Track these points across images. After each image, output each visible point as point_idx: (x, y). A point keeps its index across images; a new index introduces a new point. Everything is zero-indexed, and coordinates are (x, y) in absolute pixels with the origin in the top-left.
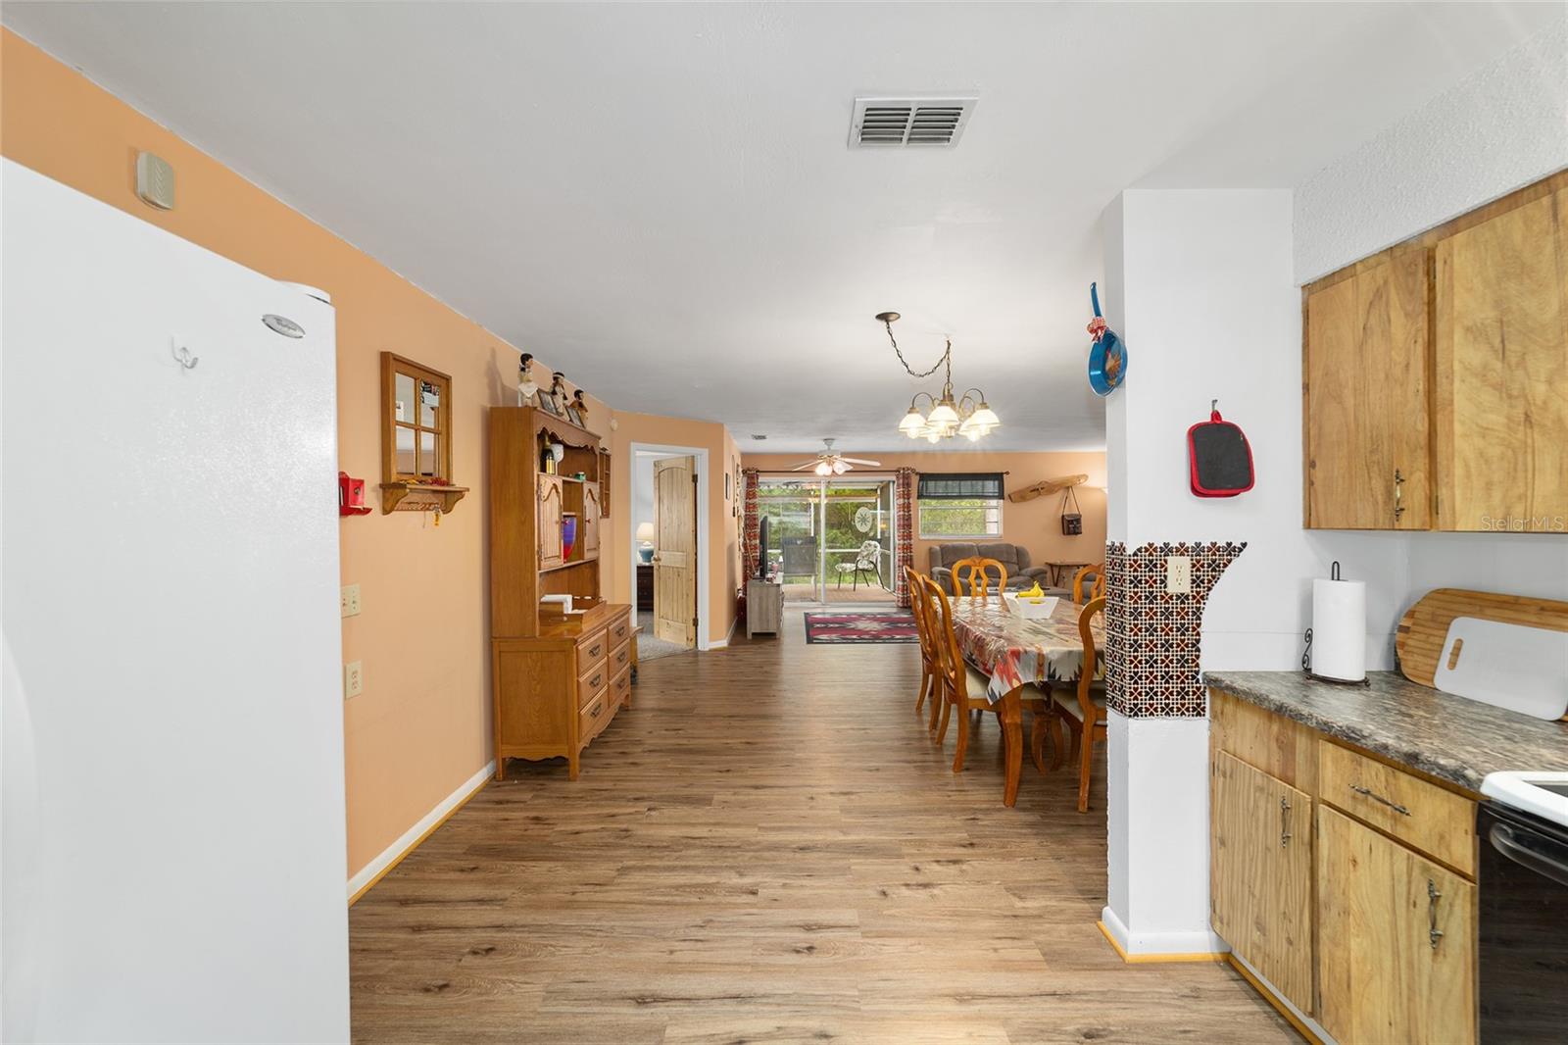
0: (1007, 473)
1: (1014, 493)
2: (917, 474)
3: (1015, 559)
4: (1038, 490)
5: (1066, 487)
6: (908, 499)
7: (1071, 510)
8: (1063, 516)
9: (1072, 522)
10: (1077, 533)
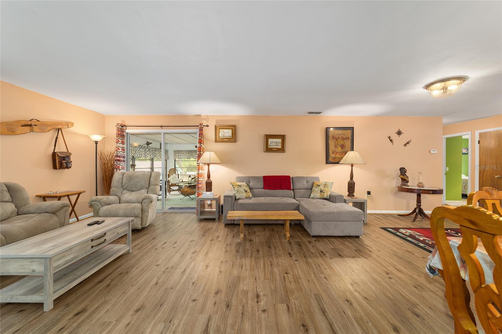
3: (8, 196)
4: (29, 125)
5: (57, 129)
7: (61, 148)
8: (54, 154)
9: (64, 158)
10: (68, 167)
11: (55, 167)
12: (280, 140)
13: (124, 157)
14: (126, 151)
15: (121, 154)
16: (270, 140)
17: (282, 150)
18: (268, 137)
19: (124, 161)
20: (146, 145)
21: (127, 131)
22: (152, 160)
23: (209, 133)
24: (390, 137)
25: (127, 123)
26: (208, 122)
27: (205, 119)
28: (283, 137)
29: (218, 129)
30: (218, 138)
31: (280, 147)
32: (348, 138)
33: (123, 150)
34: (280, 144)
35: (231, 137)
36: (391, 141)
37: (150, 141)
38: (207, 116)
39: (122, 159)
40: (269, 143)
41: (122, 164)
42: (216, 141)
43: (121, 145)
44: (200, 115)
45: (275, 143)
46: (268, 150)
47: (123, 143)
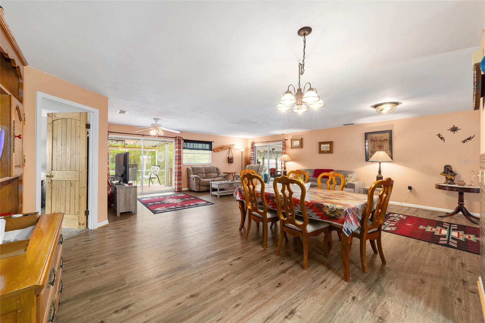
0: (213, 142)
1: (215, 149)
2: (183, 139)
3: (216, 171)
4: (222, 148)
5: (229, 148)
6: (180, 149)
7: (231, 156)
8: (228, 157)
9: (231, 159)
10: (232, 163)
11: (229, 163)
12: (329, 145)
13: (253, 158)
14: (254, 155)
15: (252, 156)
16: (322, 146)
17: (330, 151)
18: (321, 143)
19: (254, 160)
20: (272, 151)
21: (255, 145)
22: (276, 159)
23: (288, 143)
24: (439, 134)
25: (255, 141)
26: (288, 137)
27: (286, 136)
28: (331, 143)
29: (292, 140)
30: (292, 146)
31: (329, 150)
32: (387, 140)
33: (253, 154)
34: (329, 148)
35: (299, 145)
36: (442, 138)
37: (274, 148)
38: (287, 134)
39: (253, 159)
40: (322, 147)
41: (253, 161)
42: (292, 148)
43: (252, 152)
44: (284, 134)
45: (325, 147)
46: (321, 152)
47: (253, 151)
